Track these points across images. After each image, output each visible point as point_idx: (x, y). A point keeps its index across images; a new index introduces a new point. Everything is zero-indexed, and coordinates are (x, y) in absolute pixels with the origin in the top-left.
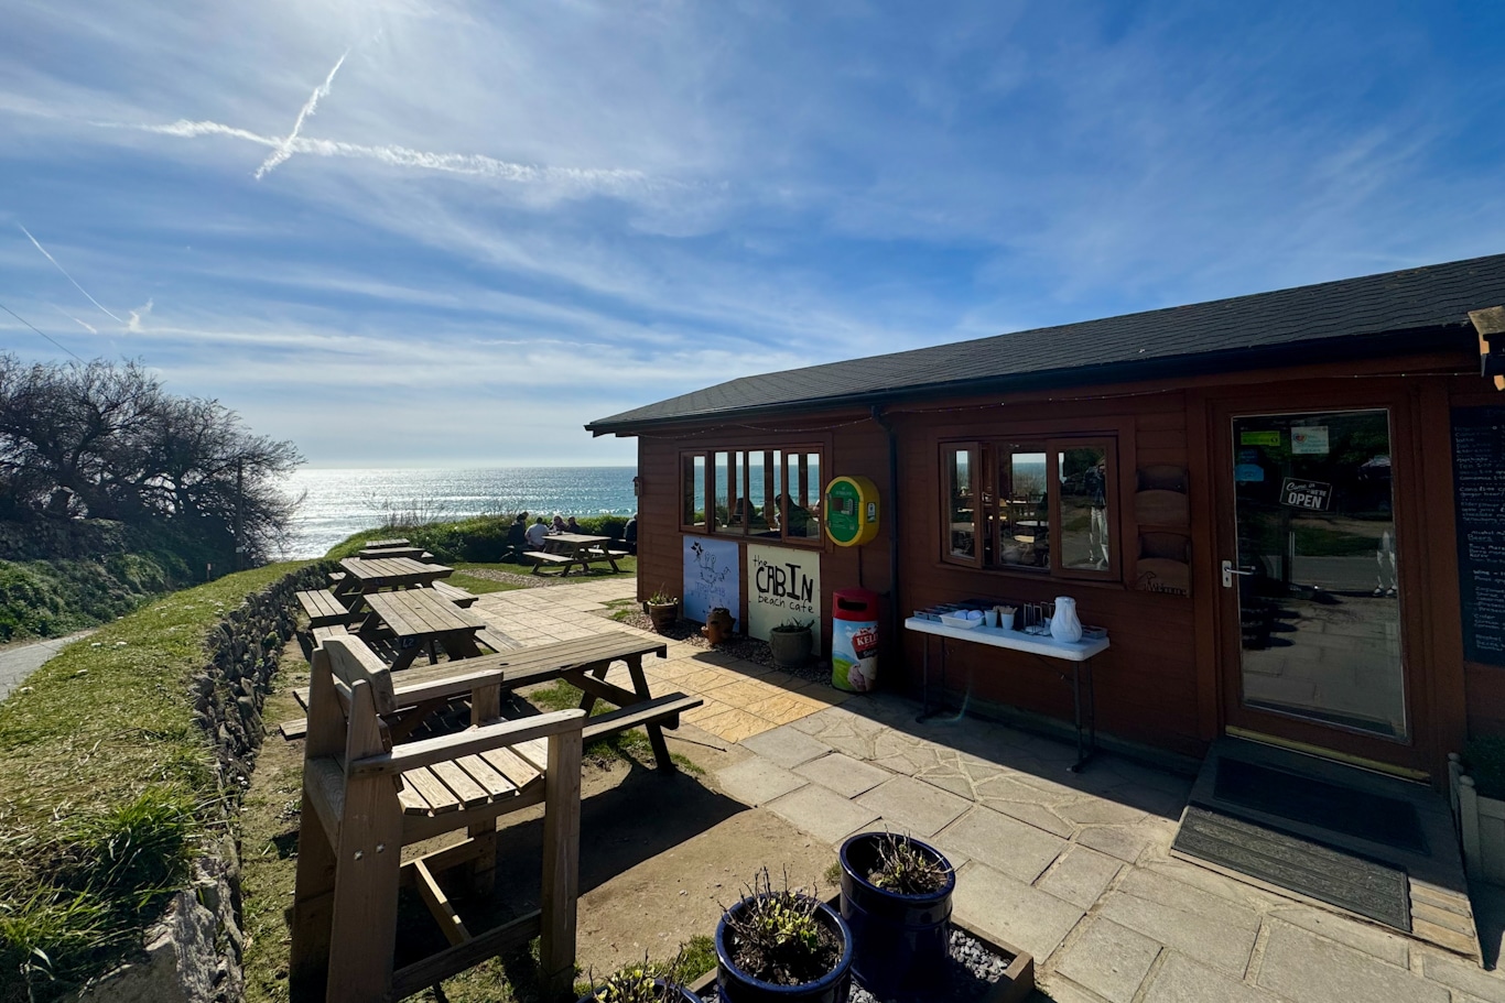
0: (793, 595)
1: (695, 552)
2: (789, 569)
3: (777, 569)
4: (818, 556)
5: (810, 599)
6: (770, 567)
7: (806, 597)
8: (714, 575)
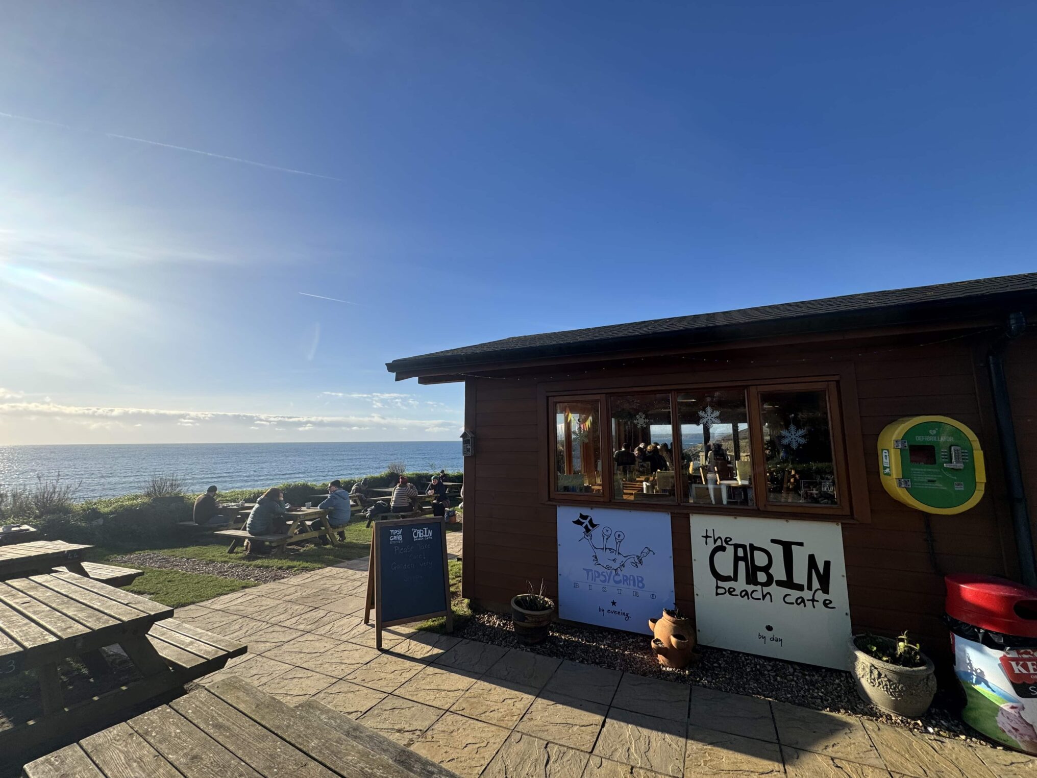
0: (788, 583)
1: (582, 529)
2: (780, 548)
3: (753, 548)
4: (840, 527)
5: (825, 588)
6: (736, 546)
7: (816, 584)
8: (620, 559)
